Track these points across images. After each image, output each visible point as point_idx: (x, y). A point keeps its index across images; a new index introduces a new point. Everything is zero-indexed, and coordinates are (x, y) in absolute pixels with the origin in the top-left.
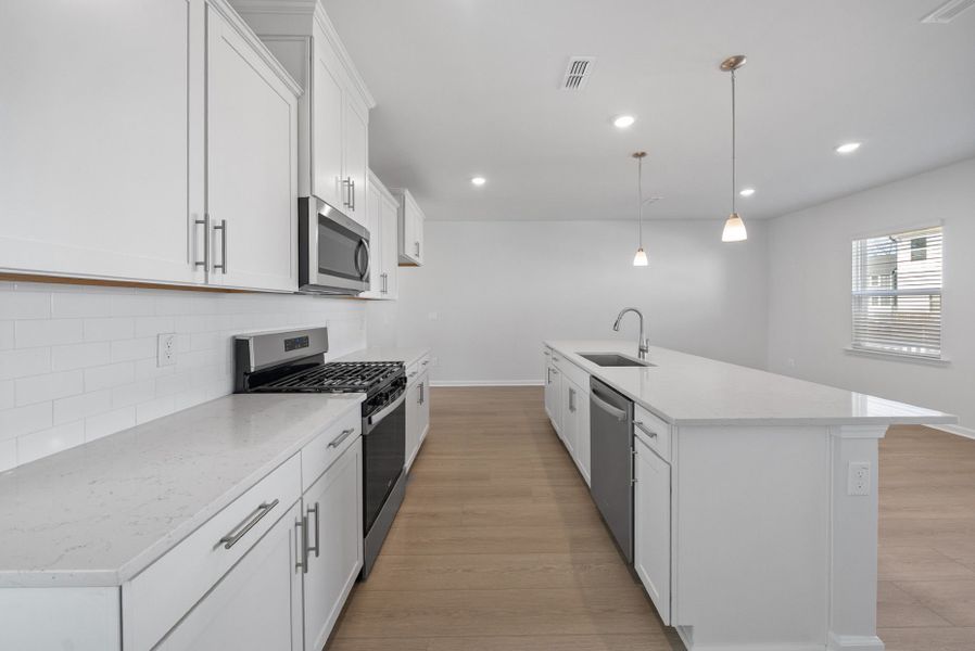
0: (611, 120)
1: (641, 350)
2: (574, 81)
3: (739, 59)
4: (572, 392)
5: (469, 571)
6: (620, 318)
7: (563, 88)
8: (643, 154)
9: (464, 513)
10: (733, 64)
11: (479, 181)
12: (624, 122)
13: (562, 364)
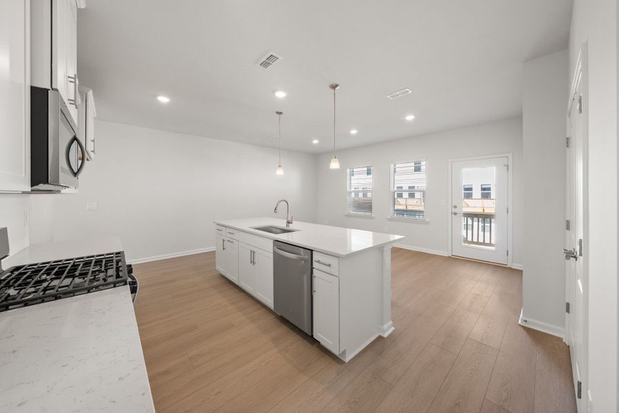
0: (274, 92)
1: (288, 223)
2: (265, 64)
3: (337, 86)
4: (253, 253)
5: (218, 393)
6: (277, 205)
7: (258, 65)
8: (281, 113)
9: (191, 358)
10: (334, 87)
11: (163, 99)
12: (281, 95)
13: (237, 235)
